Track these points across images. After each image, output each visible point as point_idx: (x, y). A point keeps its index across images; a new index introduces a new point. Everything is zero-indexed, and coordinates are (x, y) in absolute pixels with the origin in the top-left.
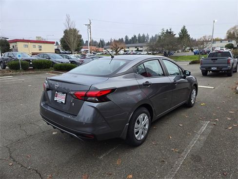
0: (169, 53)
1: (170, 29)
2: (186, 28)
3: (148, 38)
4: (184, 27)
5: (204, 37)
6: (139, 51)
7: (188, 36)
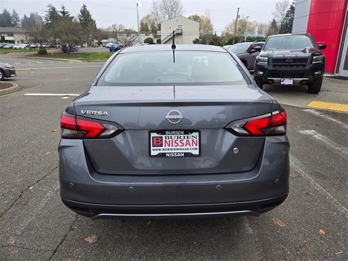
0: (71, 47)
1: (63, 8)
2: (88, 9)
3: (17, 18)
4: (85, 7)
5: (113, 26)
6: (7, 41)
7: (93, 22)
